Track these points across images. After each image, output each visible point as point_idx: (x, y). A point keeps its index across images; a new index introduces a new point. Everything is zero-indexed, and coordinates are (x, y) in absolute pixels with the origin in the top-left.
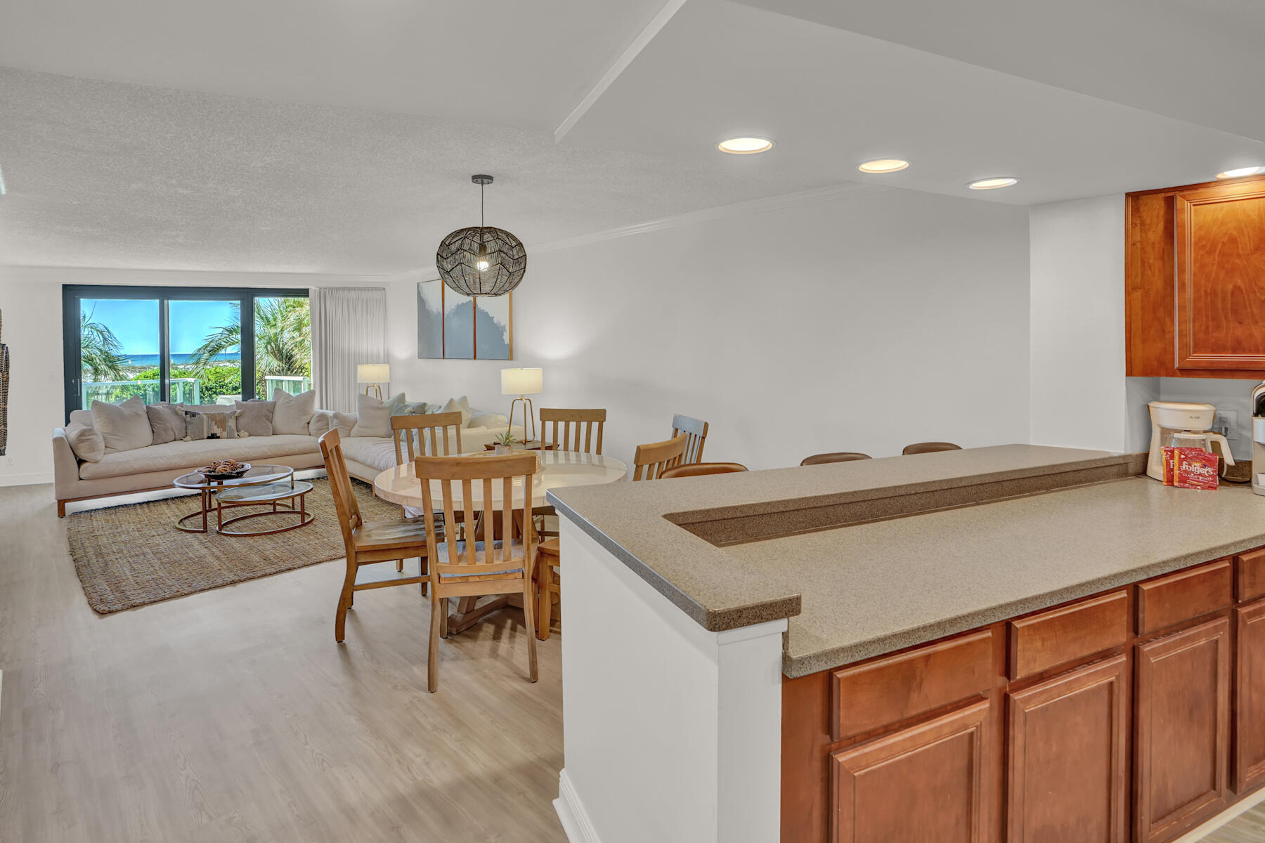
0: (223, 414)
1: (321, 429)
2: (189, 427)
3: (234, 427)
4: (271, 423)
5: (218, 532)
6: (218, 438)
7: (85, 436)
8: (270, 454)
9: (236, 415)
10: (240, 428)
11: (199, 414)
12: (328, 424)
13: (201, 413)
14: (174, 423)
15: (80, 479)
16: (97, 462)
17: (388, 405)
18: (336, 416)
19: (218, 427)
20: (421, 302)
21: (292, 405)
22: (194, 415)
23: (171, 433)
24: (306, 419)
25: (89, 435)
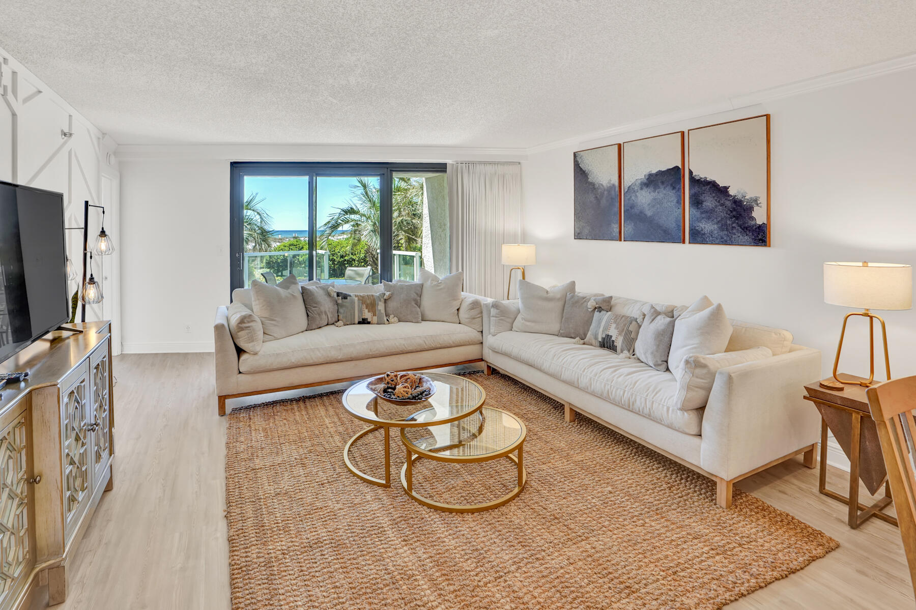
0: (372, 295)
1: (474, 318)
2: (341, 310)
3: (383, 311)
4: (419, 307)
5: (408, 492)
6: (369, 323)
7: (244, 323)
8: (426, 347)
9: (385, 297)
10: (390, 311)
11: (350, 296)
12: (482, 313)
13: (351, 294)
14: (327, 305)
15: (240, 373)
16: (256, 354)
17: (559, 296)
18: (495, 306)
19: (369, 312)
20: (580, 173)
21: (441, 289)
22: (345, 297)
23: (324, 316)
24: (456, 305)
25: (249, 322)
